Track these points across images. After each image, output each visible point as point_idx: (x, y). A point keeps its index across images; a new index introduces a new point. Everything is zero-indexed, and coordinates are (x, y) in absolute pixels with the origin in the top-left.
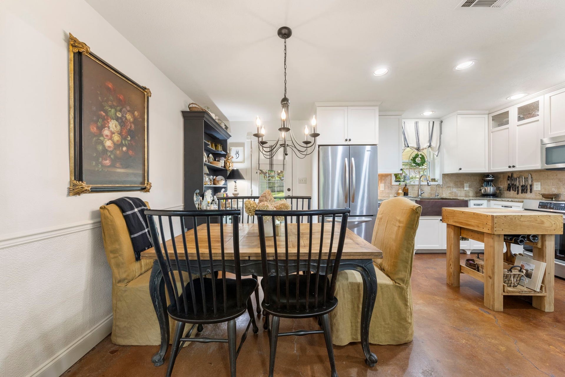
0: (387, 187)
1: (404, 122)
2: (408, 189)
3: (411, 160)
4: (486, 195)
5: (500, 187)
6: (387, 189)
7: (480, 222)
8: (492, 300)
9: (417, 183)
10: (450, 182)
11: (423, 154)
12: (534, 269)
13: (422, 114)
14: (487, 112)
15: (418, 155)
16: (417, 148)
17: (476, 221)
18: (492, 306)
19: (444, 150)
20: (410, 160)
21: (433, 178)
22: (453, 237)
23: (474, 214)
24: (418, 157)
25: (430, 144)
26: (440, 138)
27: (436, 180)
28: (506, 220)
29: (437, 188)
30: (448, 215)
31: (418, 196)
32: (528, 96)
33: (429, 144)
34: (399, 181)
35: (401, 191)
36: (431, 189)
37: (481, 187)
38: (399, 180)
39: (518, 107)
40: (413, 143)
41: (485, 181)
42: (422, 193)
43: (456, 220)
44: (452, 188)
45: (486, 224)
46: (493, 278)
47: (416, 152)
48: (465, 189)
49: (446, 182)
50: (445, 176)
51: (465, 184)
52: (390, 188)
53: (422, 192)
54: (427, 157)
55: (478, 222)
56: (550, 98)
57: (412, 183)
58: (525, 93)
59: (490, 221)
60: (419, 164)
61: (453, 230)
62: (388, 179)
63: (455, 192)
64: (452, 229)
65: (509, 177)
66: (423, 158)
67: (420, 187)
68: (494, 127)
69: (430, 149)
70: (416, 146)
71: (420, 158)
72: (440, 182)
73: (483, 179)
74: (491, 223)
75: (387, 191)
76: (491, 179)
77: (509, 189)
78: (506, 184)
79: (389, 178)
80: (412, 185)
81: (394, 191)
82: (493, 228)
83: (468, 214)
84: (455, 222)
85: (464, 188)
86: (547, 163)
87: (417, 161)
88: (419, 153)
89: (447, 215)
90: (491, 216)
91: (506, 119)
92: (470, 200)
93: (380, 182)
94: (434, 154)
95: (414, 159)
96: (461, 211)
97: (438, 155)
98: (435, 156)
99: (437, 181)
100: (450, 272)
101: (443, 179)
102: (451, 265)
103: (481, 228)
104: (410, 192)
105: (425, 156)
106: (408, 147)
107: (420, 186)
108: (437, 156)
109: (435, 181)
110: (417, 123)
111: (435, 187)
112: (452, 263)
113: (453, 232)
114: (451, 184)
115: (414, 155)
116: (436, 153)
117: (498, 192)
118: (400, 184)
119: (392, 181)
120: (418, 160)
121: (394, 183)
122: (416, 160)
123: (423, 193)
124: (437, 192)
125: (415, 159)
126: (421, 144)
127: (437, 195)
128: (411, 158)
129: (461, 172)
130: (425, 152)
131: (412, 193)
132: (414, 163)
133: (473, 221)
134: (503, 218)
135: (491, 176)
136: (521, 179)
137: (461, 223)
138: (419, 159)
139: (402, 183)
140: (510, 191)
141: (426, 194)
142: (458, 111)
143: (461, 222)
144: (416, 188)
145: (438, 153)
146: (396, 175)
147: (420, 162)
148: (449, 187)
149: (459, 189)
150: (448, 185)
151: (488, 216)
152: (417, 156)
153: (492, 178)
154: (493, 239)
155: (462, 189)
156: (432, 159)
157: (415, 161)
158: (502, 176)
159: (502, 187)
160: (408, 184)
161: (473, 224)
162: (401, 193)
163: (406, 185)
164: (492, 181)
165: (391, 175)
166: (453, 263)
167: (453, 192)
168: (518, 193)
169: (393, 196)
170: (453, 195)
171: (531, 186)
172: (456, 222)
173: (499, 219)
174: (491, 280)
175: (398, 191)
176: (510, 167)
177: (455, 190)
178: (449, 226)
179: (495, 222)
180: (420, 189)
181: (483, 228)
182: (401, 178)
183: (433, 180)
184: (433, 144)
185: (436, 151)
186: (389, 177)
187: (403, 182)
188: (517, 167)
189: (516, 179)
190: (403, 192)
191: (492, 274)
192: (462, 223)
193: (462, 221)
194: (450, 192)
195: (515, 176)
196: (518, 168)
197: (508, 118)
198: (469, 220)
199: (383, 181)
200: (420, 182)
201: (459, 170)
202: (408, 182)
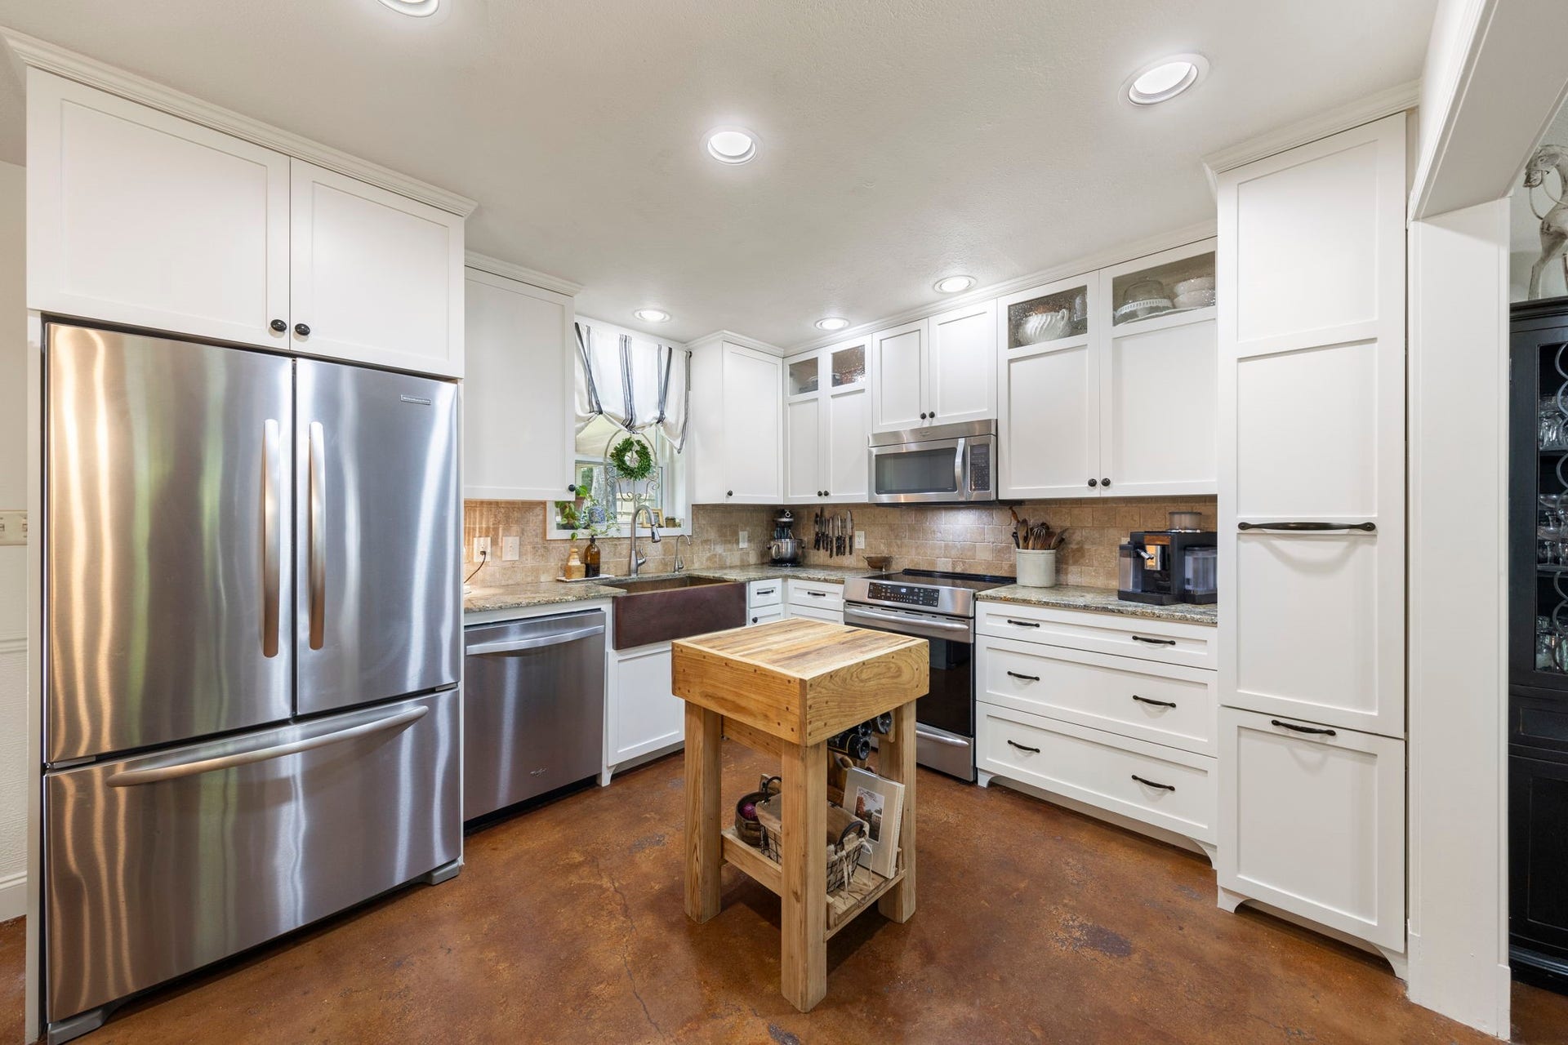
0: (529, 548)
1: (589, 328)
2: (598, 553)
3: (612, 456)
4: (779, 562)
5: (802, 538)
6: (530, 557)
7: (770, 702)
8: (801, 976)
9: (626, 532)
10: (709, 529)
11: (644, 441)
12: (882, 807)
13: (637, 314)
14: (781, 352)
15: (632, 443)
16: (626, 420)
17: (761, 698)
18: (802, 997)
19: (694, 435)
20: (608, 456)
21: (670, 516)
22: (701, 745)
23: (755, 671)
24: (631, 450)
25: (662, 413)
26: (687, 401)
27: (677, 521)
28: (832, 687)
29: (679, 544)
30: (687, 671)
31: (630, 575)
32: (850, 330)
33: (658, 414)
34: (572, 527)
35: (575, 562)
36: (665, 551)
37: (771, 540)
38: (572, 521)
39: (833, 352)
40: (614, 404)
41: (777, 524)
42: (639, 565)
43: (710, 690)
44: (714, 544)
45: (787, 709)
46: (804, 897)
47: (625, 434)
48: (741, 545)
49: (699, 527)
50: (698, 509)
51: (740, 533)
52: (541, 551)
53: (639, 562)
54: (655, 454)
55: (765, 700)
56: (881, 344)
57: (613, 533)
58: (844, 319)
59: (796, 702)
60: (632, 470)
61: (702, 719)
62: (534, 518)
63: (720, 555)
64: (700, 719)
65: (817, 516)
66: (644, 453)
67: (633, 544)
68: (793, 394)
69: (662, 428)
70: (623, 415)
71: (637, 452)
72: (686, 529)
73: (773, 521)
74: (800, 709)
75: (530, 561)
76: (787, 520)
77: (817, 545)
78: (812, 532)
79: (538, 515)
80: (612, 538)
81: (554, 563)
82: (803, 724)
83: (742, 670)
84: (707, 696)
85: (738, 543)
86: (880, 490)
87: (628, 463)
88: (635, 437)
89: (684, 670)
90: (798, 681)
91: (812, 379)
92: (750, 581)
93: (504, 529)
94: (672, 447)
95: (619, 454)
96: (722, 659)
97: (681, 449)
98: (675, 451)
99: (680, 526)
100: (694, 876)
101: (693, 519)
102: (696, 848)
103: (773, 722)
104: (606, 563)
105: (650, 450)
106: (601, 412)
107: (634, 539)
108: (679, 453)
109: (674, 525)
110: (625, 341)
111: (674, 541)
112: (700, 840)
113: (702, 729)
114: (712, 534)
115: (618, 441)
116: (677, 444)
117: (800, 552)
118: (573, 536)
119: (548, 527)
120: (631, 459)
121: (555, 534)
122: (626, 458)
123: (644, 563)
124: (679, 556)
125: (624, 456)
126: (637, 411)
127: (679, 568)
128: (611, 450)
129: (732, 501)
130: (649, 436)
131: (612, 565)
132: (619, 466)
133: (753, 696)
134: (826, 683)
135: (788, 515)
136: (835, 520)
137: (721, 701)
138: (635, 455)
139: (582, 534)
140: (818, 549)
141: (651, 565)
142: (725, 331)
143: (723, 699)
144: (624, 548)
145: (682, 444)
146: (562, 506)
147: (636, 465)
148: (706, 541)
149: (729, 546)
150: (706, 536)
151: (792, 680)
152: (627, 445)
153: (790, 517)
154: (803, 759)
155: (735, 545)
156: (667, 460)
157: (623, 462)
158: (806, 513)
159: (806, 539)
160: (599, 536)
161: (752, 706)
162: (578, 568)
163: (593, 540)
164: (788, 525)
165: (543, 504)
166: (702, 841)
167: (716, 555)
168: (831, 556)
169: (550, 578)
170: (716, 562)
171: (851, 538)
172: (710, 696)
173: (819, 689)
174: (798, 906)
175: (568, 560)
176: (820, 494)
177: (719, 549)
178: (690, 707)
179: (809, 703)
180: (633, 552)
181: (779, 724)
182: (577, 514)
183: (671, 522)
184: (670, 416)
185: (675, 438)
186: (538, 510)
187: (584, 528)
188: (832, 495)
189: (829, 521)
190: (584, 565)
191: (802, 885)
192: (726, 700)
193: (725, 696)
194: (708, 555)
195: (827, 514)
196: (835, 498)
197: (817, 374)
198: (742, 692)
199: (515, 528)
200: (633, 530)
201: (727, 497)
202: (599, 528)
